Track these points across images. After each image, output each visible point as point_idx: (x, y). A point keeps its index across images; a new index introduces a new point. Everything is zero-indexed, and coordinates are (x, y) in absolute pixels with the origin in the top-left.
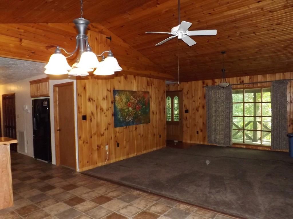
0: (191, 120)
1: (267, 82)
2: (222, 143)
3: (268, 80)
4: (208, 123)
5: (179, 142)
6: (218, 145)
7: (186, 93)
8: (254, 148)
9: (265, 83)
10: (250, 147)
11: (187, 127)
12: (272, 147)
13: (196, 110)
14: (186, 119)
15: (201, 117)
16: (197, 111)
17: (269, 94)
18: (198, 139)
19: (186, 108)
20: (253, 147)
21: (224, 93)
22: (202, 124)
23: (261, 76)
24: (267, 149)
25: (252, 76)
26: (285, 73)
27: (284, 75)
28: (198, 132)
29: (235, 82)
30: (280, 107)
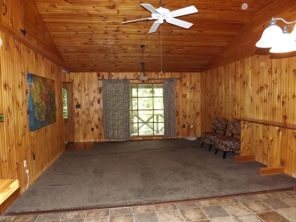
0: (83, 117)
1: (159, 79)
2: (121, 138)
3: (160, 78)
4: (105, 118)
5: (69, 143)
6: (116, 140)
7: (77, 85)
8: (150, 138)
9: (158, 80)
10: (147, 138)
11: (79, 125)
12: (165, 136)
13: (90, 104)
14: (77, 115)
15: (96, 112)
16: (91, 106)
17: (161, 90)
18: (93, 136)
19: (78, 103)
20: (148, 138)
21: (122, 87)
22: (97, 119)
23: (154, 73)
24: (160, 138)
25: (147, 73)
26: (172, 73)
27: (172, 75)
28: (92, 129)
29: (132, 77)
30: (170, 101)
